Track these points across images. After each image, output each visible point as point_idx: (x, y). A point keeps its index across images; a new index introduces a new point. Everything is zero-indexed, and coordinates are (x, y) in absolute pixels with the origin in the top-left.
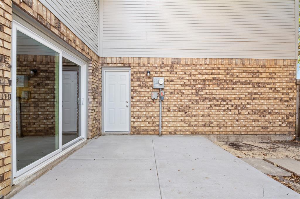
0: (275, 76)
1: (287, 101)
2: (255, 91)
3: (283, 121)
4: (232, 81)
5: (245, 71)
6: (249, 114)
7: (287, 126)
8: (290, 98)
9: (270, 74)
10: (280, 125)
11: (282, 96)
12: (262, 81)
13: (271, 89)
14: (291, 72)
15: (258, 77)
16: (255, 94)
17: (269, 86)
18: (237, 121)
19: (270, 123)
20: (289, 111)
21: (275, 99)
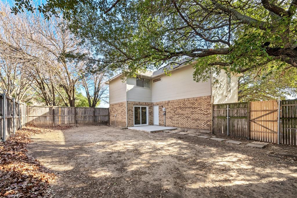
0: (201, 104)
1: (206, 115)
2: (193, 111)
3: (205, 123)
4: (185, 107)
5: (189, 103)
6: (191, 120)
7: (207, 126)
8: (208, 113)
9: (199, 103)
10: (204, 125)
11: (204, 113)
12: (196, 107)
13: (199, 109)
15: (194, 105)
16: (193, 112)
17: (199, 108)
18: (187, 123)
19: (199, 124)
20: (208, 119)
21: (201, 114)
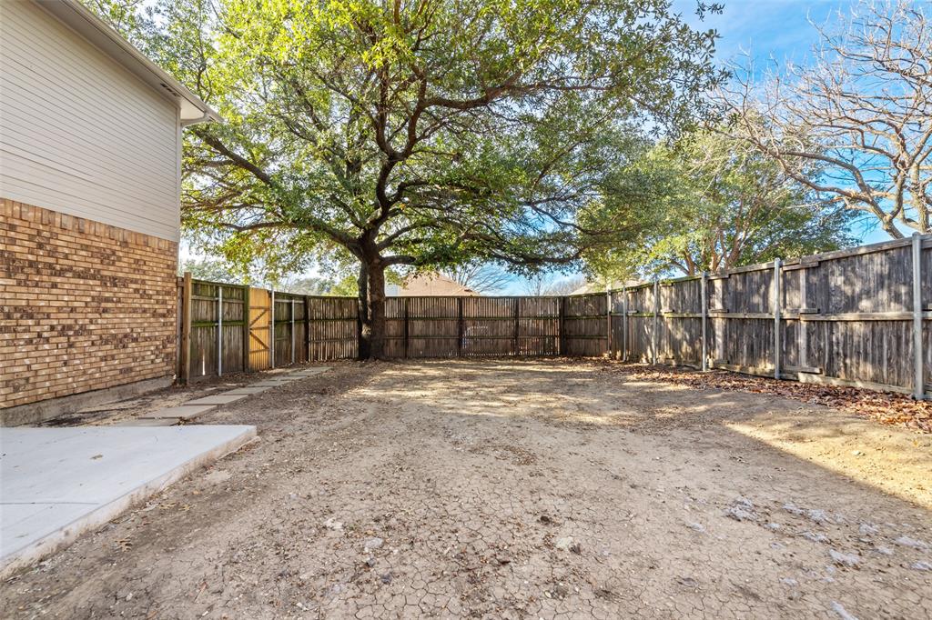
0: (145, 268)
1: (164, 316)
2: (107, 295)
3: (157, 354)
4: (50, 266)
5: (86, 248)
6: (93, 344)
7: (163, 361)
8: (168, 311)
9: (137, 261)
10: (153, 361)
12: (121, 275)
13: (136, 291)
14: (169, 263)
15: (113, 264)
16: (108, 300)
17: (134, 286)
18: (65, 364)
19: (135, 359)
20: (167, 333)
21: (145, 311)
